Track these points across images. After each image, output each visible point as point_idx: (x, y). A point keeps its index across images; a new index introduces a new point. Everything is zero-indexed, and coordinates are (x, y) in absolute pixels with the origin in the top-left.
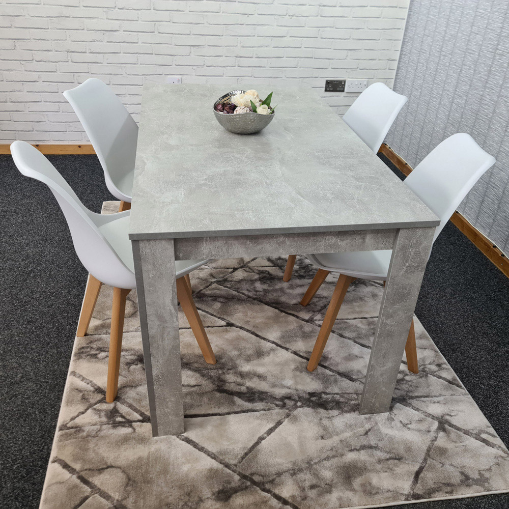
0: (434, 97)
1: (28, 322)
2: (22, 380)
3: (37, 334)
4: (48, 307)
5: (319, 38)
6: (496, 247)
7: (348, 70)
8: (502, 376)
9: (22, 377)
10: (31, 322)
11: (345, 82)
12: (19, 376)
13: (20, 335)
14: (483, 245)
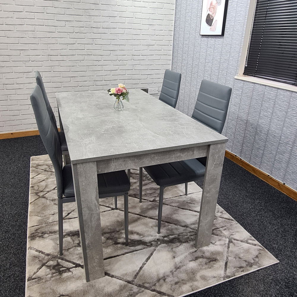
0: (192, 92)
1: (5, 232)
2: (11, 266)
3: (13, 238)
4: (16, 222)
5: (134, 70)
6: (236, 156)
7: (148, 84)
8: (261, 214)
9: (10, 265)
10: (7, 231)
11: (148, 89)
12: (8, 265)
13: (2, 241)
14: (230, 156)
